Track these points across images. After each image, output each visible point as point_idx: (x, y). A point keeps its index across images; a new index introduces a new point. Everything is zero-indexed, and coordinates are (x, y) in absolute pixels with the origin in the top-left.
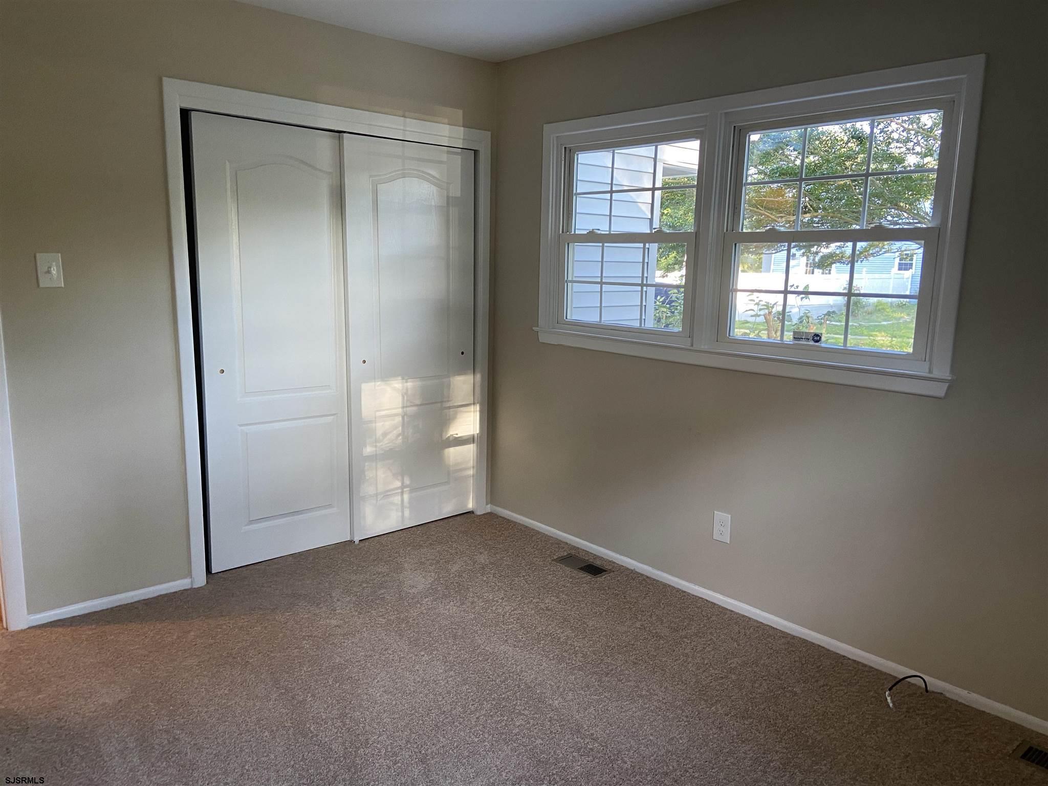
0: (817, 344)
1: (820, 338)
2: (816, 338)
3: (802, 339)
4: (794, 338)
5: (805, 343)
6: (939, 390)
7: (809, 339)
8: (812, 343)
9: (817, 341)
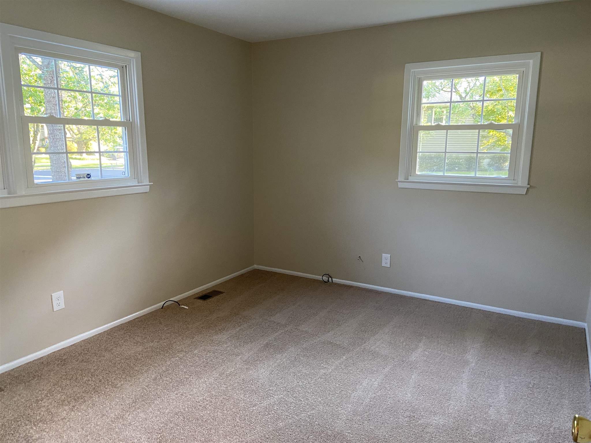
0: (89, 179)
1: (90, 176)
2: (88, 176)
3: (81, 177)
4: (77, 178)
5: (83, 179)
6: (147, 189)
7: (84, 177)
8: (87, 179)
9: (89, 178)
